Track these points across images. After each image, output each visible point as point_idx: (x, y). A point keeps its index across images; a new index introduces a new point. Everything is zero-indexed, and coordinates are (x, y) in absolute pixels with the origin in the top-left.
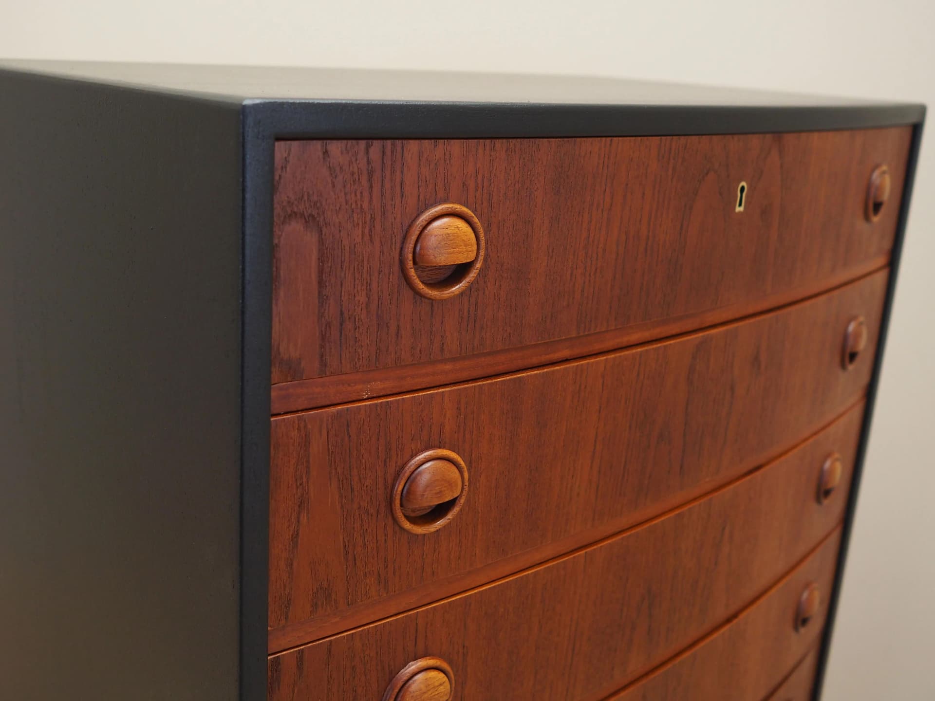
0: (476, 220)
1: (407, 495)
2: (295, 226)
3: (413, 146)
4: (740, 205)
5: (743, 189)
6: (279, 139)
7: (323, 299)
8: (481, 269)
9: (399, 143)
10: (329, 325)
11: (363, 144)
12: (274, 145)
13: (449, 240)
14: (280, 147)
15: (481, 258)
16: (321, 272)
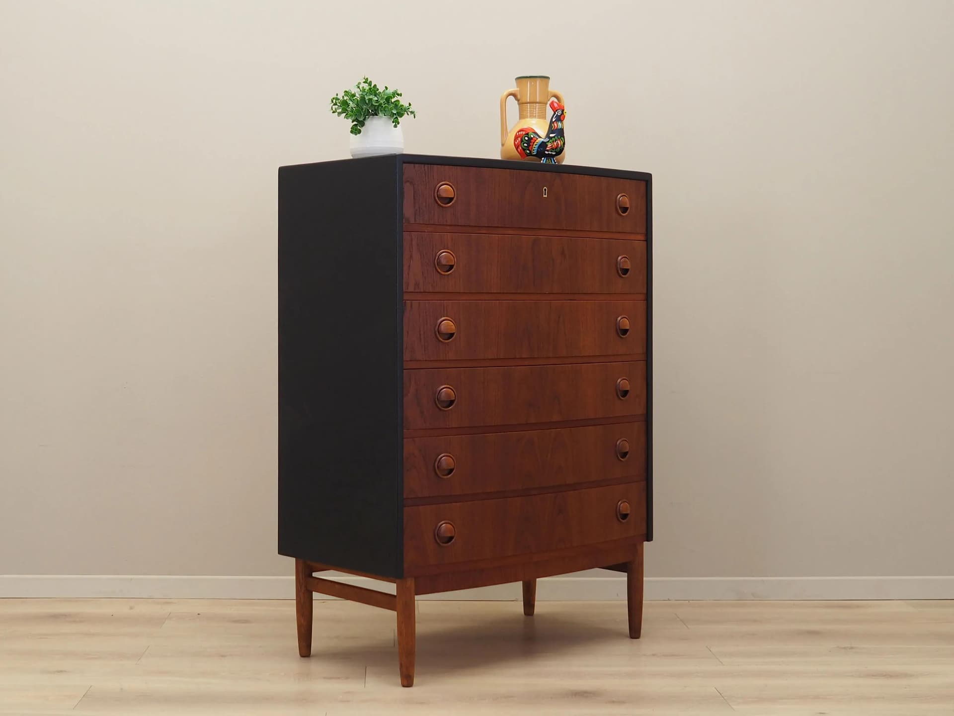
0: (453, 186)
1: (439, 263)
2: (408, 184)
3: (435, 166)
4: (545, 195)
5: (545, 190)
6: (404, 163)
7: (415, 203)
8: (455, 201)
9: (432, 166)
10: (416, 210)
11: (423, 165)
12: (402, 165)
13: (446, 190)
14: (404, 165)
15: (455, 197)
16: (414, 197)
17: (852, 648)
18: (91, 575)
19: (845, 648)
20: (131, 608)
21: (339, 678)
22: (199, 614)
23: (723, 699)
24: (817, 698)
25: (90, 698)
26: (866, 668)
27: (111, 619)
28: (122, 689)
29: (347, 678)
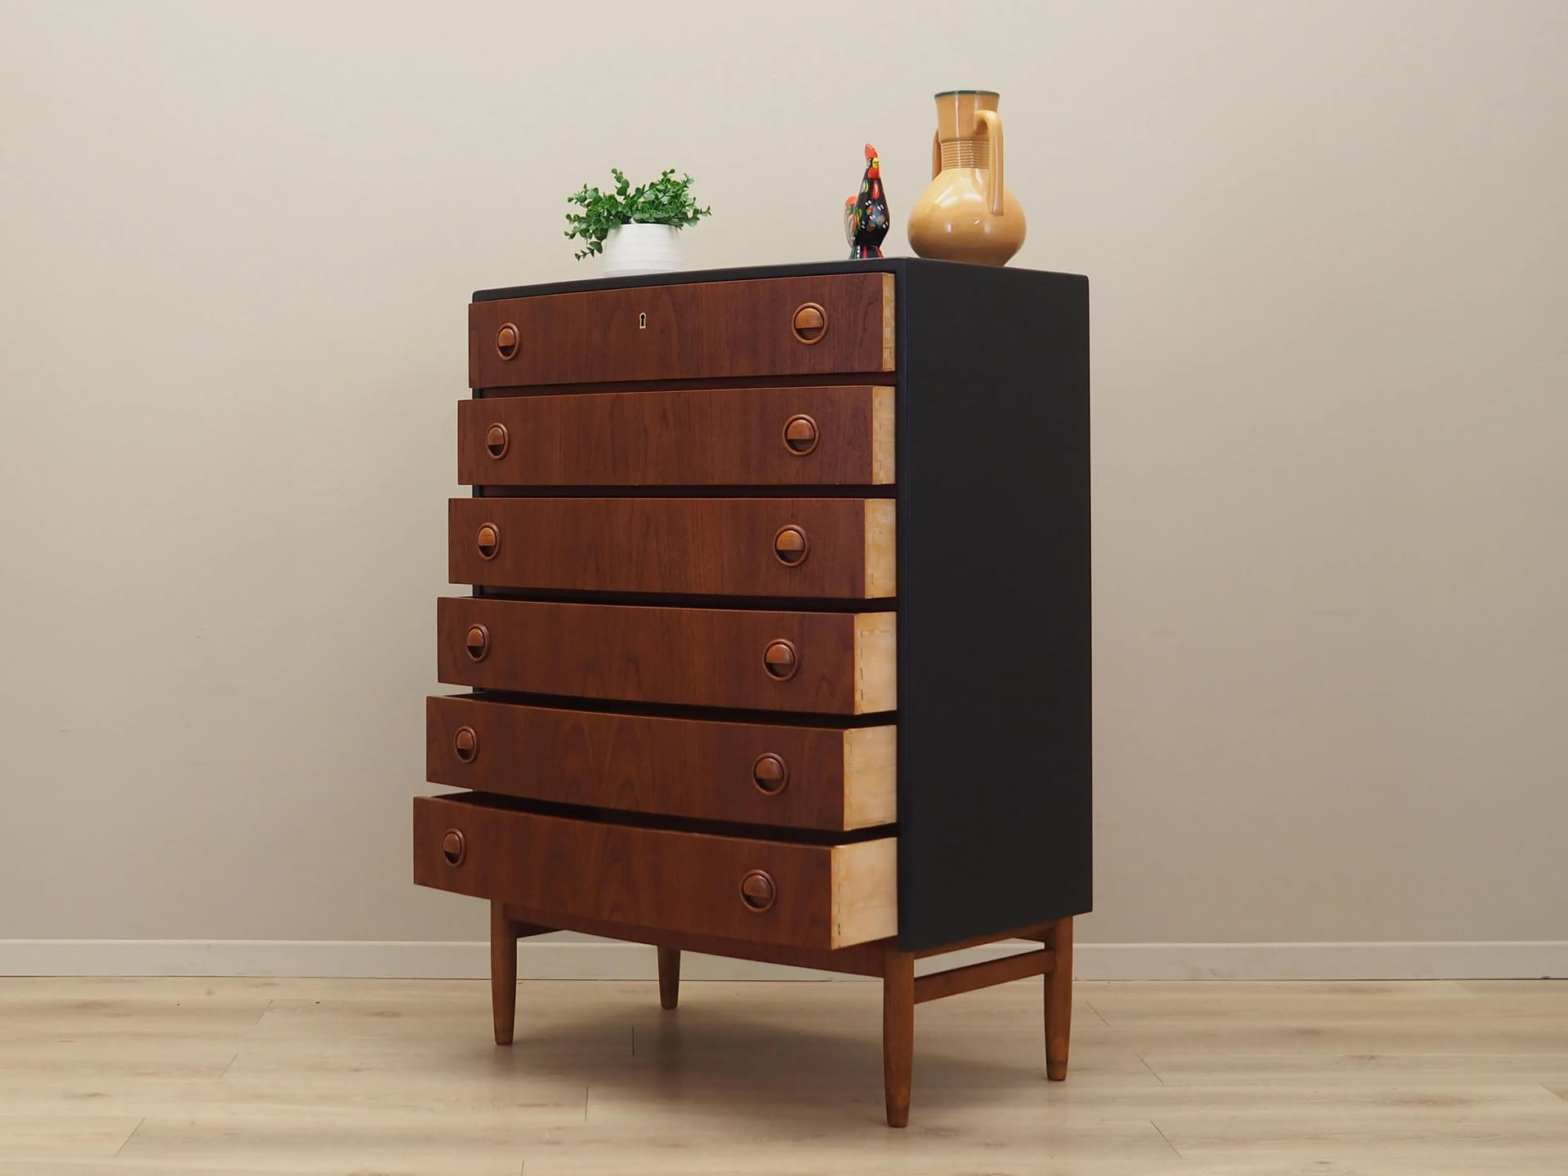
0: (515, 328)
8: (518, 349)
10: (481, 369)
15: (516, 344)
17: (1372, 1057)
18: (143, 939)
19: (1360, 1057)
20: (209, 993)
21: (543, 1105)
22: (318, 1003)
23: (1163, 1142)
24: (1315, 1138)
25: (142, 1138)
26: (1395, 1089)
27: (176, 1011)
28: (193, 1123)
29: (557, 1105)
